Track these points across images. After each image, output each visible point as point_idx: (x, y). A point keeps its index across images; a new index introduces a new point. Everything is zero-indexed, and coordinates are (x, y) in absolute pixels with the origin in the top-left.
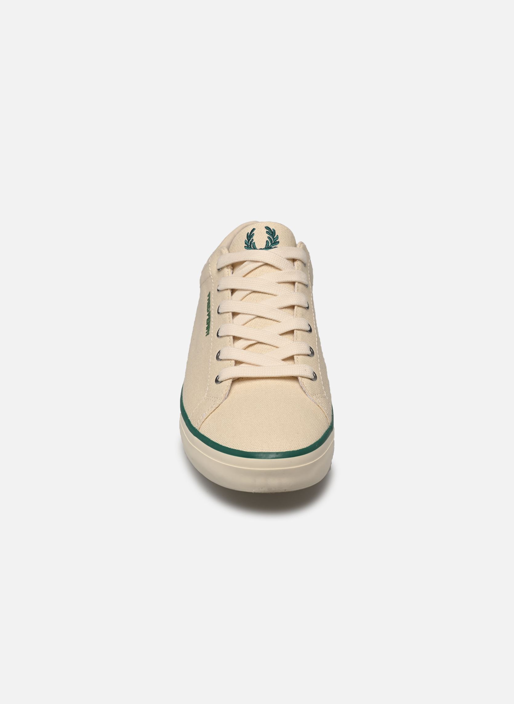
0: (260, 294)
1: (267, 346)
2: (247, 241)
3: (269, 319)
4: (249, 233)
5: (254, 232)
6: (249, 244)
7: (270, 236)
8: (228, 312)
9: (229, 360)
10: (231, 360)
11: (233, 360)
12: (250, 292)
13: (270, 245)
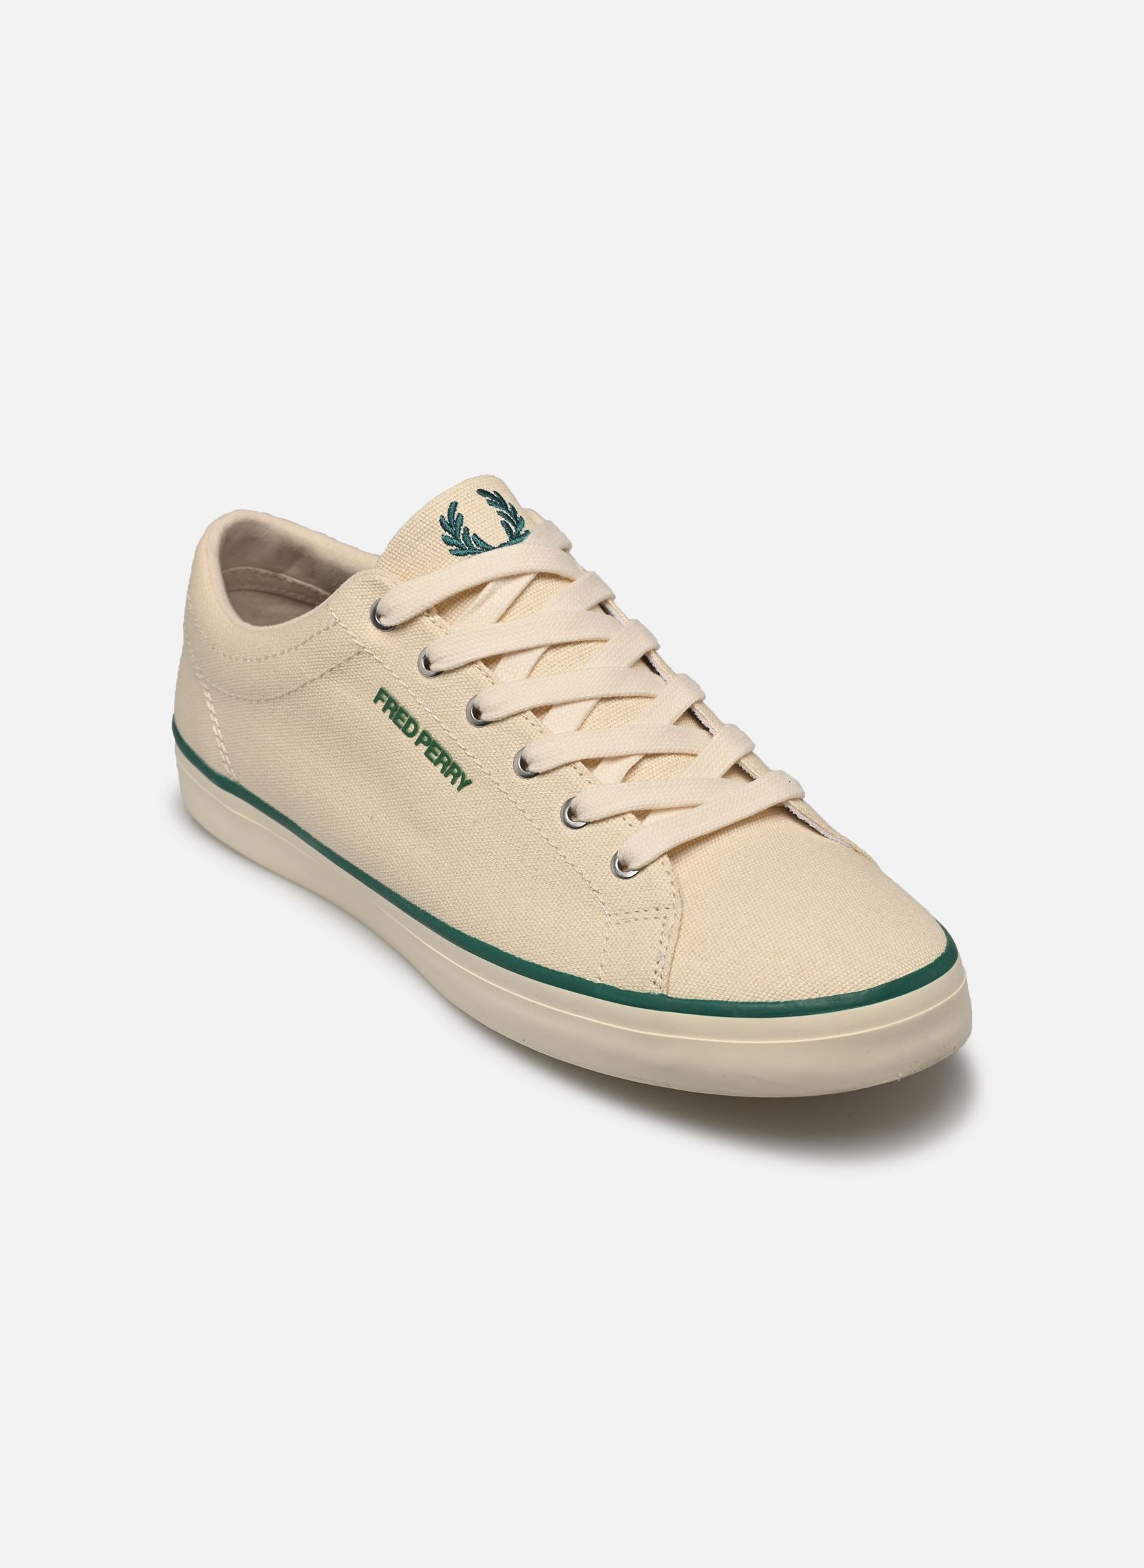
0: (570, 649)
1: (666, 758)
2: (451, 536)
3: (629, 697)
4: (446, 515)
5: (459, 510)
6: (463, 542)
7: (501, 510)
8: (524, 712)
9: (617, 816)
10: (623, 814)
11: (629, 812)
12: (543, 650)
13: (514, 531)
